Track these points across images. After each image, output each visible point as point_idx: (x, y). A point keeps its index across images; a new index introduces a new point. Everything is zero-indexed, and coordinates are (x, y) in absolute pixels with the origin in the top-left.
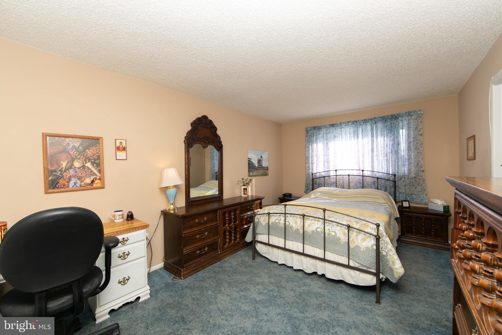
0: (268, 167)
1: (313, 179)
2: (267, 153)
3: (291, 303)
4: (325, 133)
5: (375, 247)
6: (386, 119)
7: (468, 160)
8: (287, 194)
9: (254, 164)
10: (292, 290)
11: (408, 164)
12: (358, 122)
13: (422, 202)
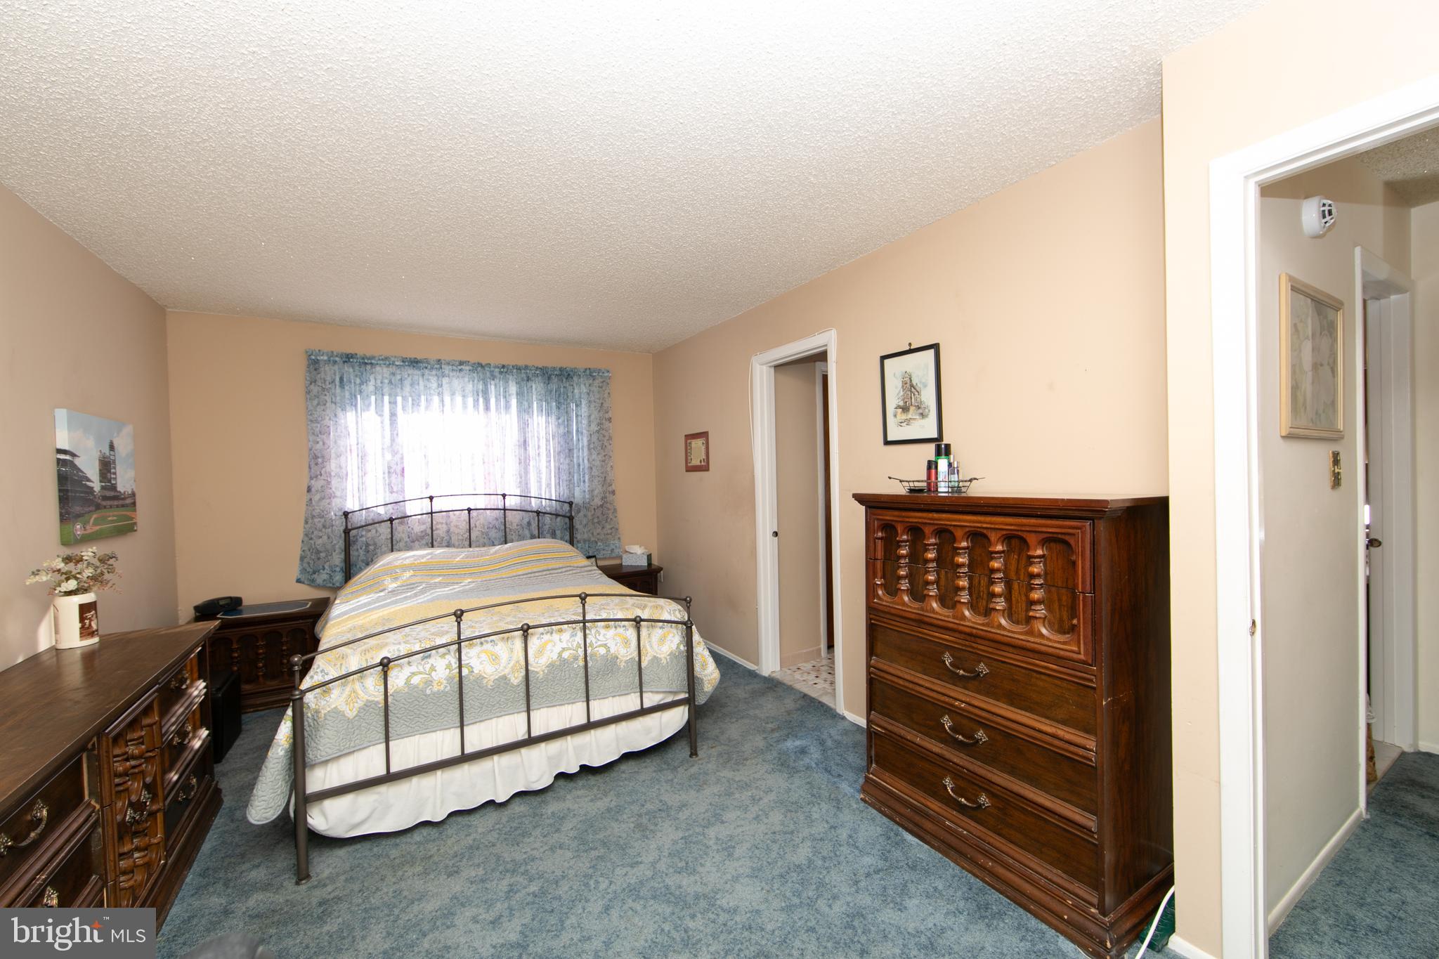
0: (133, 495)
1: (347, 532)
2: (128, 429)
3: (591, 871)
4: (386, 381)
5: (682, 648)
6: (550, 375)
7: (691, 469)
8: (222, 603)
9: (89, 480)
10: (551, 849)
11: (589, 479)
12: (487, 369)
13: (614, 555)
